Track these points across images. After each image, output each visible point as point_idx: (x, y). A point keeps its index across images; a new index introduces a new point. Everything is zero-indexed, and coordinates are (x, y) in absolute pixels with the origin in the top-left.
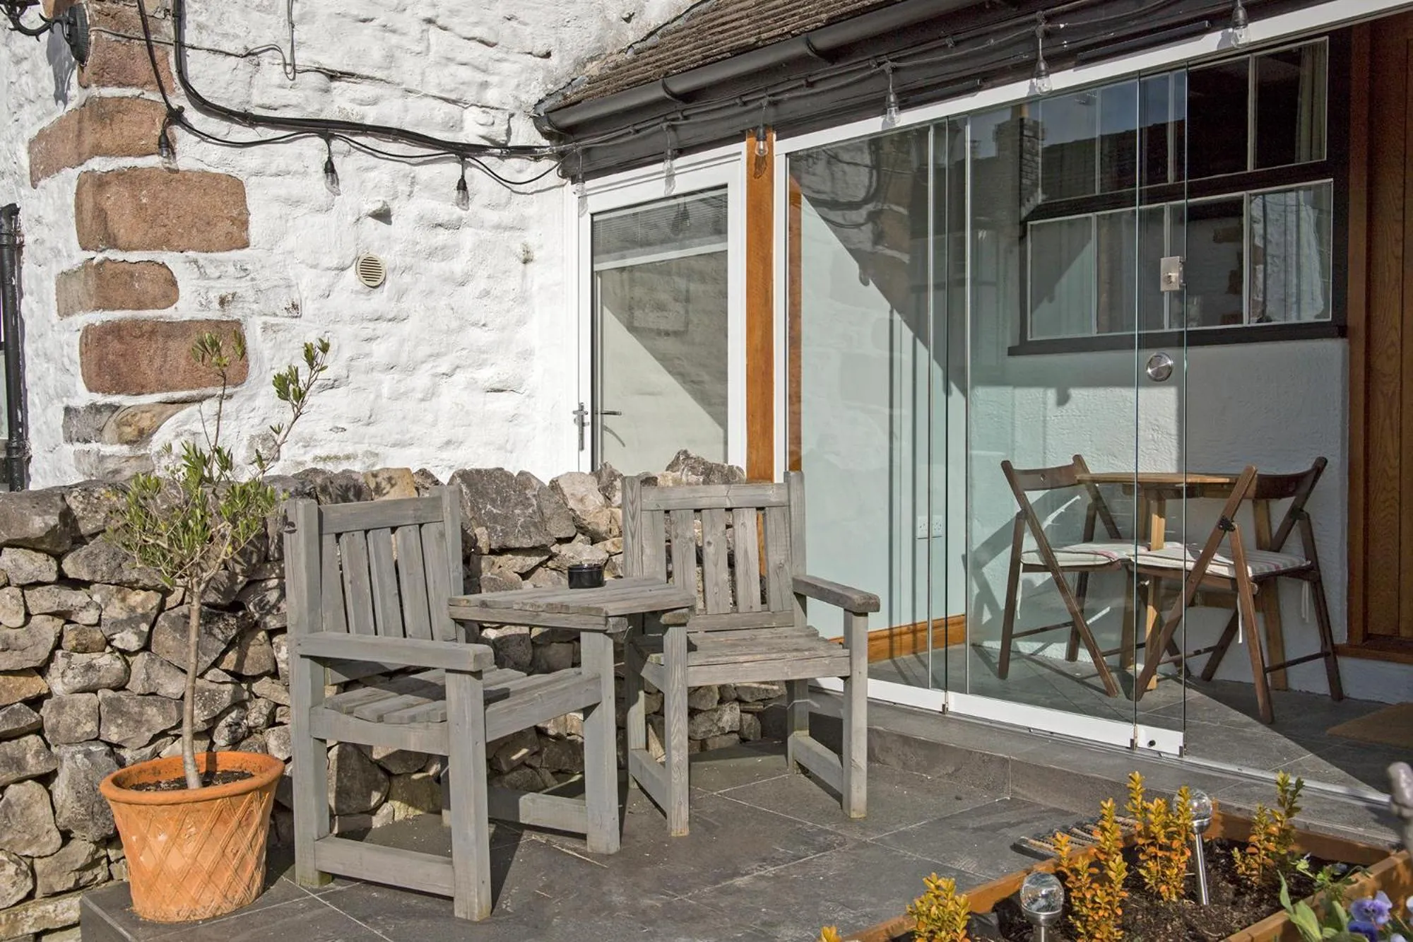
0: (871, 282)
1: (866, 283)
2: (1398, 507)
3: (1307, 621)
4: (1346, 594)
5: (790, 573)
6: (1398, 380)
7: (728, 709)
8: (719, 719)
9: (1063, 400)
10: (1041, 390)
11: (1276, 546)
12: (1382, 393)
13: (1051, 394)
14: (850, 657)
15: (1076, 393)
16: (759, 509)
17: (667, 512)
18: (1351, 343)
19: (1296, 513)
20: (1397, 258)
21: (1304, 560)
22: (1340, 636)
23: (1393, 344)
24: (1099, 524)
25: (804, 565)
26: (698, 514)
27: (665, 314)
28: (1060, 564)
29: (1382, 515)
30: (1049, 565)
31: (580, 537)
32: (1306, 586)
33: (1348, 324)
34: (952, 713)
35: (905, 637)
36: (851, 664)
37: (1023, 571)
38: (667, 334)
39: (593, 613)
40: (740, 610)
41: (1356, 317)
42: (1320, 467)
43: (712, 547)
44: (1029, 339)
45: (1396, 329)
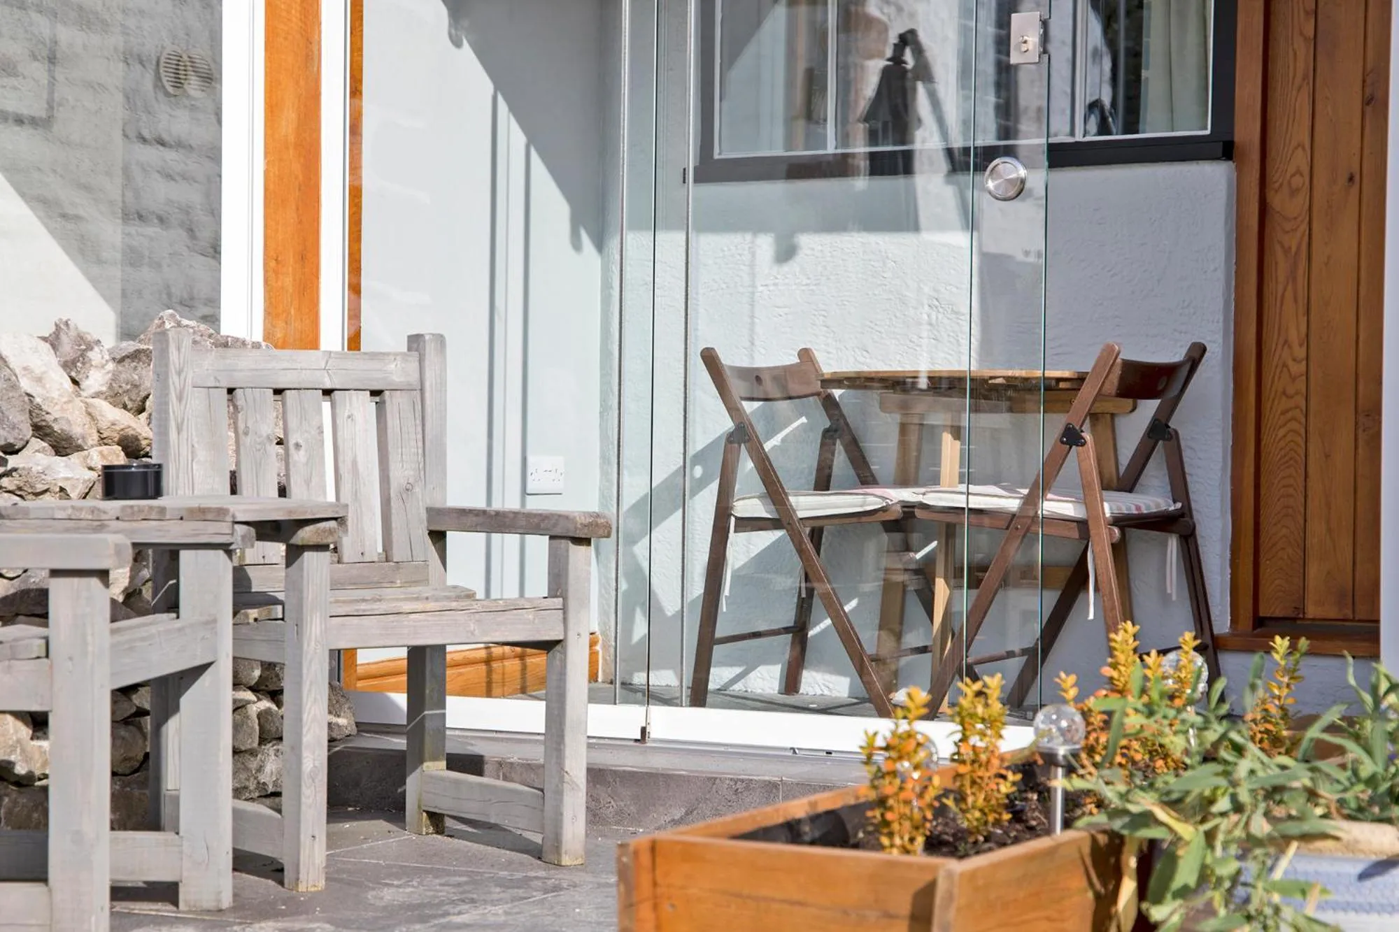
0: (465, 42)
1: (458, 44)
2: (1303, 420)
3: (1174, 598)
4: (1228, 555)
5: (423, 499)
6: (1305, 226)
7: (272, 752)
8: (260, 769)
9: (786, 253)
10: (748, 237)
11: (1128, 483)
12: (1283, 247)
13: (766, 244)
14: (564, 609)
15: (807, 242)
16: (375, 393)
17: (231, 391)
18: (1239, 170)
19: (1160, 431)
20: (1306, 39)
21: (1171, 502)
22: (1222, 623)
23: (1299, 172)
24: (840, 460)
25: (443, 486)
26: (278, 397)
27: (13, 81)
28: (801, 514)
29: (1282, 432)
30: (782, 520)
31: (36, 443)
32: (1173, 543)
33: (1236, 139)
34: (655, 741)
35: (507, 663)
36: (565, 620)
37: (736, 531)
38: (19, 121)
39: (209, 517)
40: (345, 559)
41: (1246, 131)
42: (1197, 354)
43: (302, 452)
44: (716, 156)
45: (1304, 148)
